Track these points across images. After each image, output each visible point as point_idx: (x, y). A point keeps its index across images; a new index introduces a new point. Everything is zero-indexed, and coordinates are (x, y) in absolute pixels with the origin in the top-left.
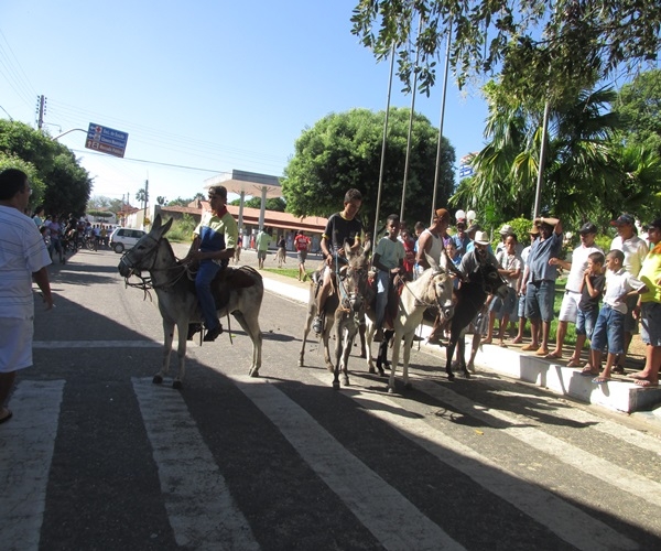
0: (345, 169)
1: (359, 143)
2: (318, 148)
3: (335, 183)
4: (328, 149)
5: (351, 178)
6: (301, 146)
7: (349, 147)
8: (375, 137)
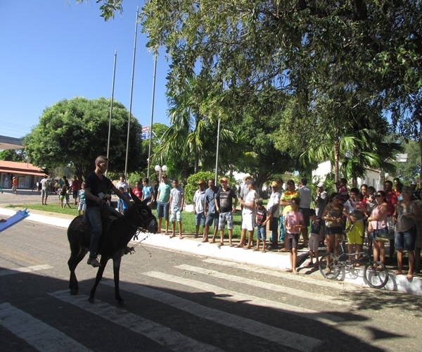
0: (78, 138)
1: (87, 122)
2: (59, 124)
3: (71, 147)
4: (66, 125)
5: (82, 143)
6: (45, 122)
7: (81, 124)
8: (97, 118)
